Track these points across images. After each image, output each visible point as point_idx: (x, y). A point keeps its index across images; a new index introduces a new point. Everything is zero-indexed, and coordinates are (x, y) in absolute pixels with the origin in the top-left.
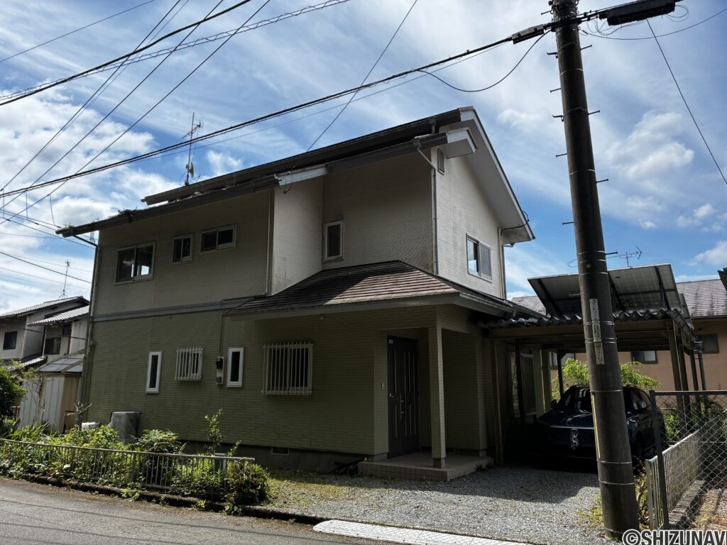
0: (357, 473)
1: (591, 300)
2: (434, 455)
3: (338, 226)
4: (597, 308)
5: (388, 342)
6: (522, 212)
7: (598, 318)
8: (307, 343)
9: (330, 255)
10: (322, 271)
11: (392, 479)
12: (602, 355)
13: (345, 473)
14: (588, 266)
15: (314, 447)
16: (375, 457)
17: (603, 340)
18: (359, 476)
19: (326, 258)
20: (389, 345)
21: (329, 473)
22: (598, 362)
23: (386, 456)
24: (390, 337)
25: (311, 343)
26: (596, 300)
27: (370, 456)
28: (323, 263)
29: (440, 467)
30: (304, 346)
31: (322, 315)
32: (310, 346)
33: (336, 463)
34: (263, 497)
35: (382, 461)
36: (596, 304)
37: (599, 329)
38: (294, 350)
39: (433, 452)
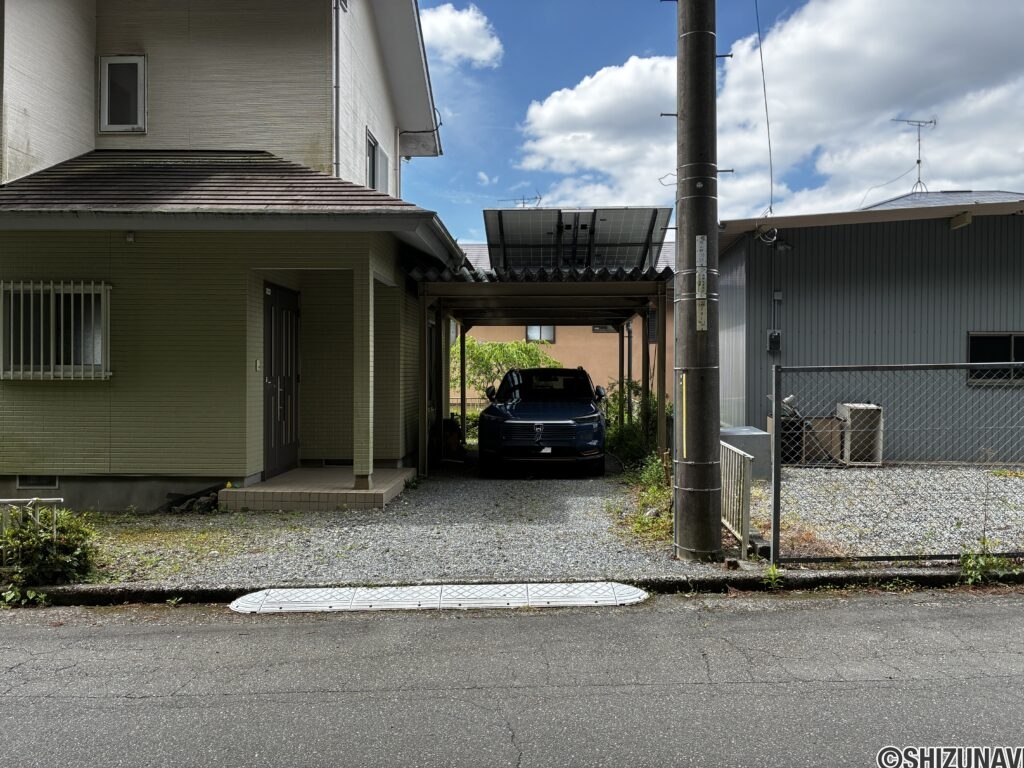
0: (216, 507)
1: (698, 238)
2: (357, 470)
3: (134, 67)
4: (705, 248)
5: (265, 291)
6: (434, 109)
7: (705, 264)
8: (98, 283)
9: (112, 121)
10: (97, 151)
11: (286, 512)
12: (705, 317)
13: (189, 510)
14: (699, 185)
15: (116, 470)
16: (246, 480)
17: (709, 296)
18: (223, 513)
19: (105, 125)
20: (266, 296)
21: (153, 513)
22: (699, 327)
23: (259, 476)
24: (267, 284)
25: (106, 283)
26: (706, 237)
27: (238, 480)
28: (99, 134)
29: (367, 488)
30: (92, 289)
31: (131, 232)
32: (103, 289)
33: (170, 495)
34: (84, 568)
35: (255, 485)
36: (705, 242)
37: (705, 280)
38: (67, 296)
39: (355, 465)
